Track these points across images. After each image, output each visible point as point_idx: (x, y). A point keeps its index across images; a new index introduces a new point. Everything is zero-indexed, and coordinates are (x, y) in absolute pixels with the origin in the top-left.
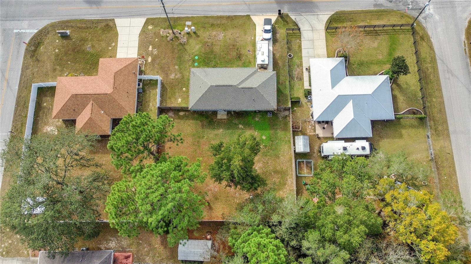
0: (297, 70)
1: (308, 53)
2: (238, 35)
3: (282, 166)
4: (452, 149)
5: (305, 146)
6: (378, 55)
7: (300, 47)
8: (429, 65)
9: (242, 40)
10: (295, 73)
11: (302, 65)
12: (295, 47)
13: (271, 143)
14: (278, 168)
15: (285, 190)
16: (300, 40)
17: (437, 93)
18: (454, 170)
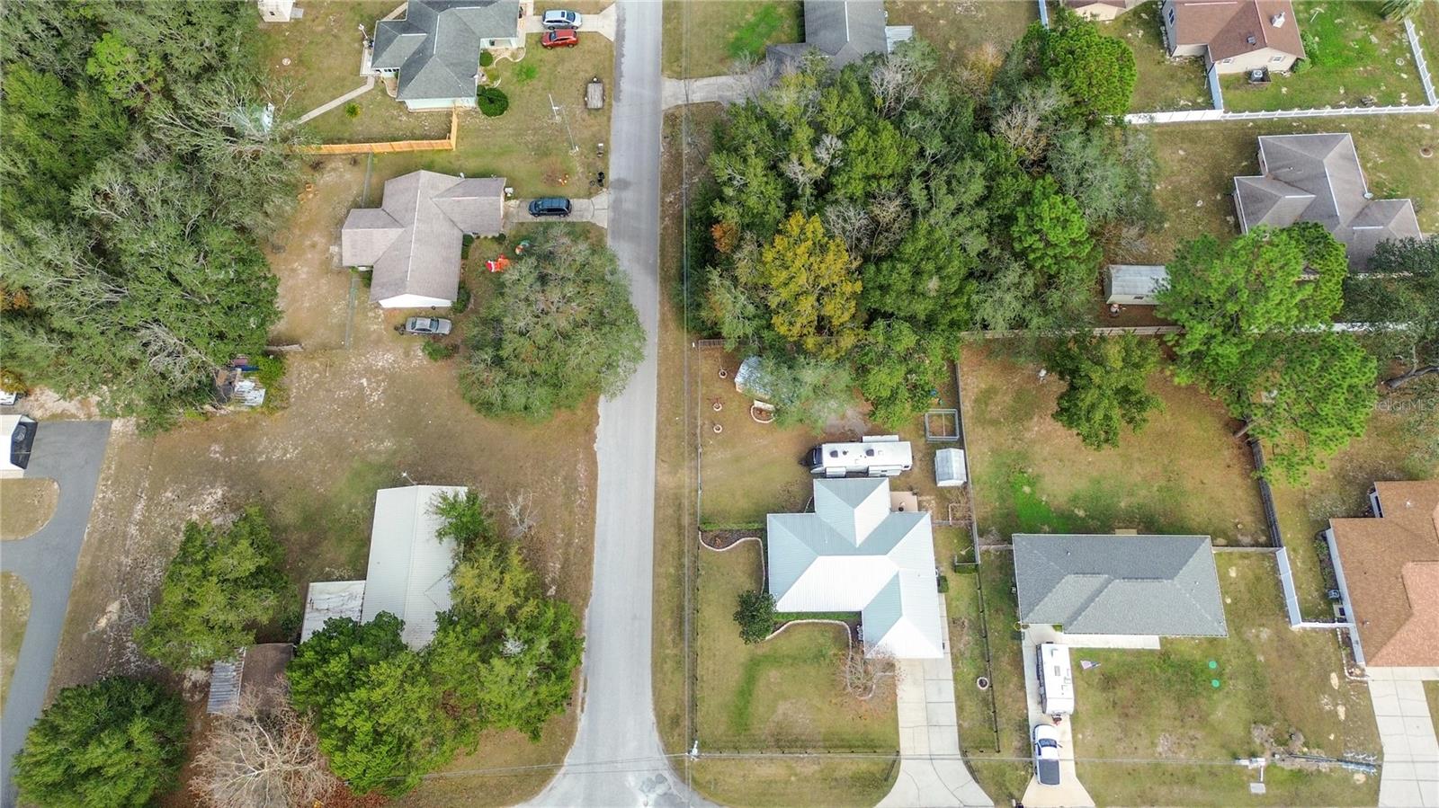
0: (965, 645)
1: (940, 691)
2: (1120, 747)
3: (985, 435)
4: (656, 470)
5: (947, 460)
6: (779, 680)
7: (960, 709)
8: (668, 651)
9: (1107, 733)
10: (967, 638)
11: (952, 659)
12: (972, 706)
13: (1011, 479)
14: (991, 430)
15: (976, 390)
16: (960, 726)
17: (665, 584)
18: (659, 430)
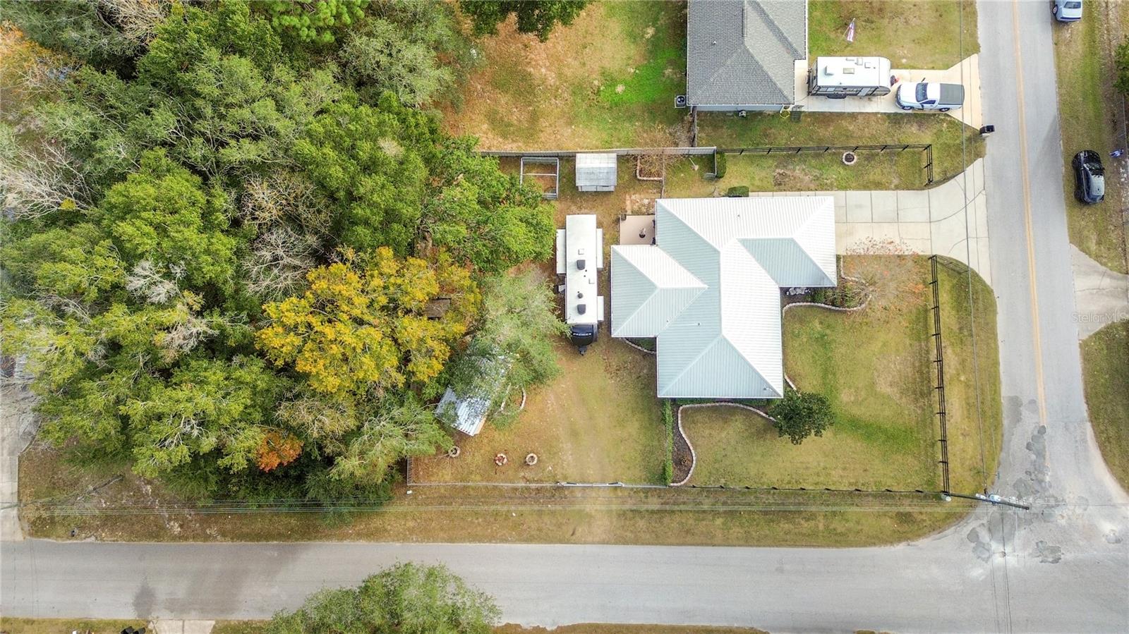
0: (806, 175)
1: (859, 206)
2: (914, 21)
3: (549, 130)
4: (585, 543)
5: (590, 173)
6: (853, 390)
7: (878, 186)
8: (821, 527)
9: (900, 33)
10: (798, 171)
11: (822, 190)
12: (875, 174)
13: (607, 105)
14: (543, 123)
15: (490, 136)
16: (897, 188)
17: (736, 531)
18: (530, 540)
